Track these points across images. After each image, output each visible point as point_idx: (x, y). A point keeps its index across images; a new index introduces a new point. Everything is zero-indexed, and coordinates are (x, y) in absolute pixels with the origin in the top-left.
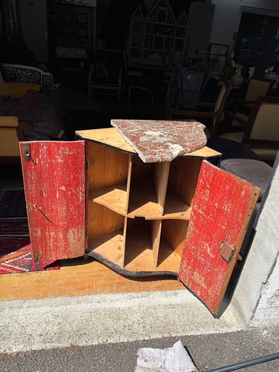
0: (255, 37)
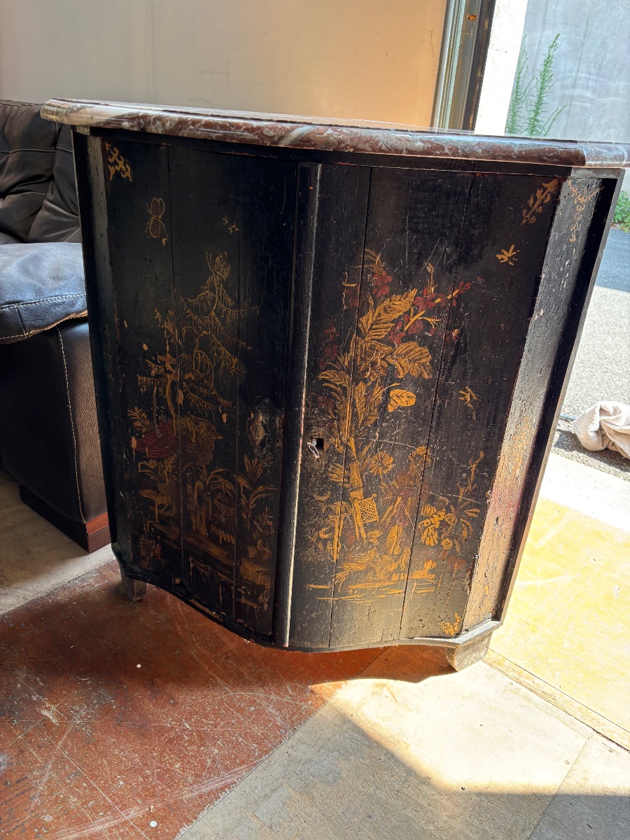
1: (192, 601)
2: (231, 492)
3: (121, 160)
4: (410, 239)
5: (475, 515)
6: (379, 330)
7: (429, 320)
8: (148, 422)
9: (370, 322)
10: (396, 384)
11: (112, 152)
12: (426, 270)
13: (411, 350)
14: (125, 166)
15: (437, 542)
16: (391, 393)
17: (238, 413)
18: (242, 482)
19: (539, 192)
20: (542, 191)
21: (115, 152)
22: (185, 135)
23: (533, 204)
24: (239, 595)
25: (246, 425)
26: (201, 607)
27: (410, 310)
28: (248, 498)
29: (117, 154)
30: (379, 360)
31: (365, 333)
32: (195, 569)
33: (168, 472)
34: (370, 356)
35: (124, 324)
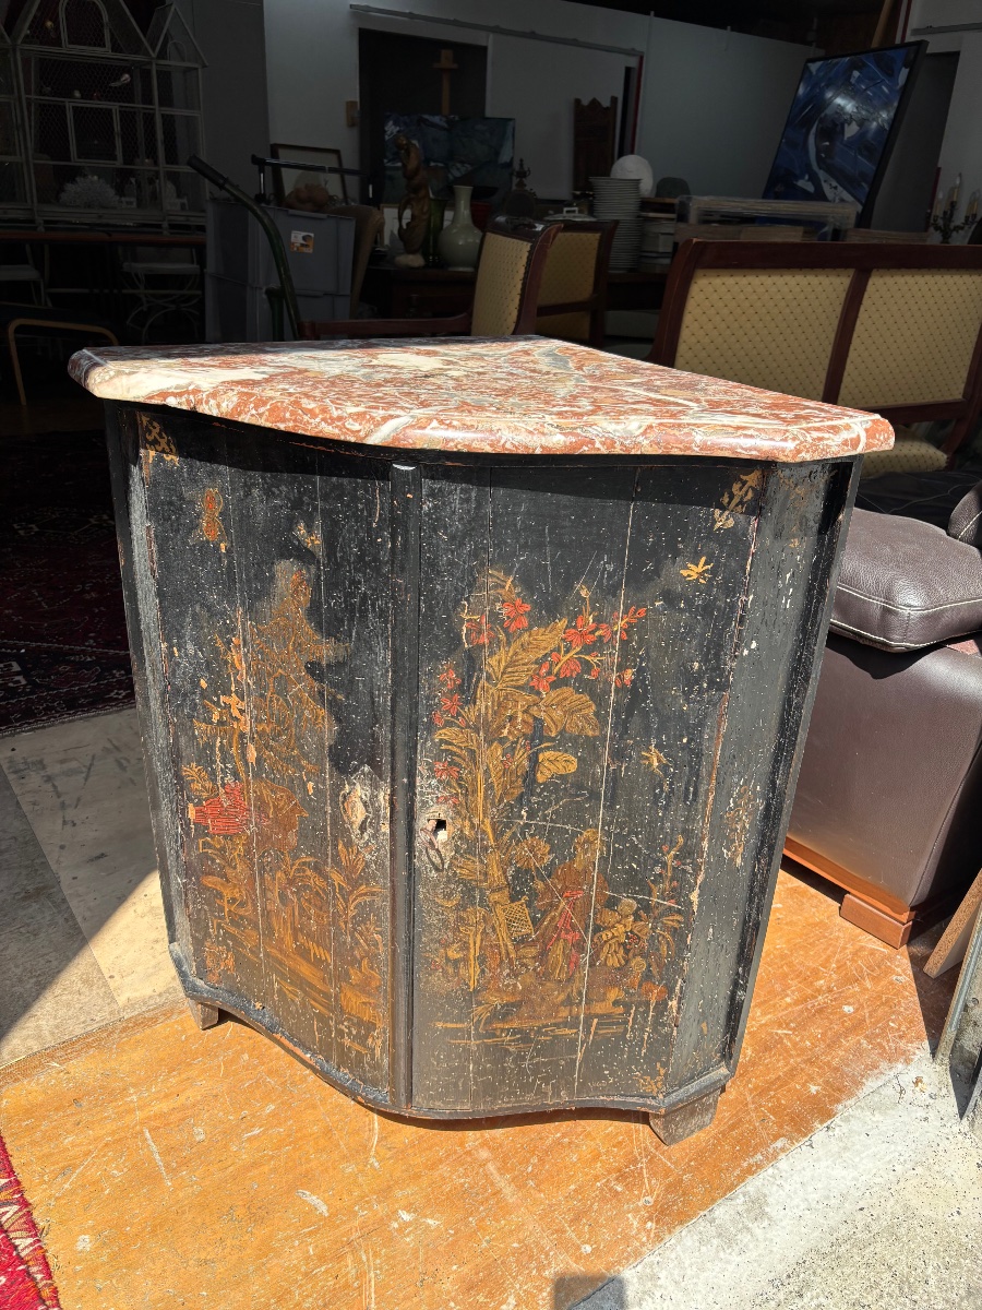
0: (426, 117)
1: (278, 1036)
2: (324, 890)
3: (164, 438)
4: (553, 556)
5: (676, 925)
6: (516, 674)
7: (587, 658)
8: (208, 785)
9: (503, 664)
10: (546, 744)
11: (151, 428)
12: (578, 593)
13: (565, 699)
14: (169, 445)
15: (623, 962)
16: (541, 757)
17: (328, 782)
18: (337, 878)
19: (736, 487)
20: (740, 485)
21: (155, 428)
22: (246, 421)
23: (729, 503)
24: (340, 1033)
25: (338, 799)
26: (291, 1046)
27: (559, 647)
28: (346, 901)
29: (158, 430)
30: (520, 714)
31: (497, 678)
32: (280, 991)
33: (239, 855)
34: (506, 709)
35: (173, 652)
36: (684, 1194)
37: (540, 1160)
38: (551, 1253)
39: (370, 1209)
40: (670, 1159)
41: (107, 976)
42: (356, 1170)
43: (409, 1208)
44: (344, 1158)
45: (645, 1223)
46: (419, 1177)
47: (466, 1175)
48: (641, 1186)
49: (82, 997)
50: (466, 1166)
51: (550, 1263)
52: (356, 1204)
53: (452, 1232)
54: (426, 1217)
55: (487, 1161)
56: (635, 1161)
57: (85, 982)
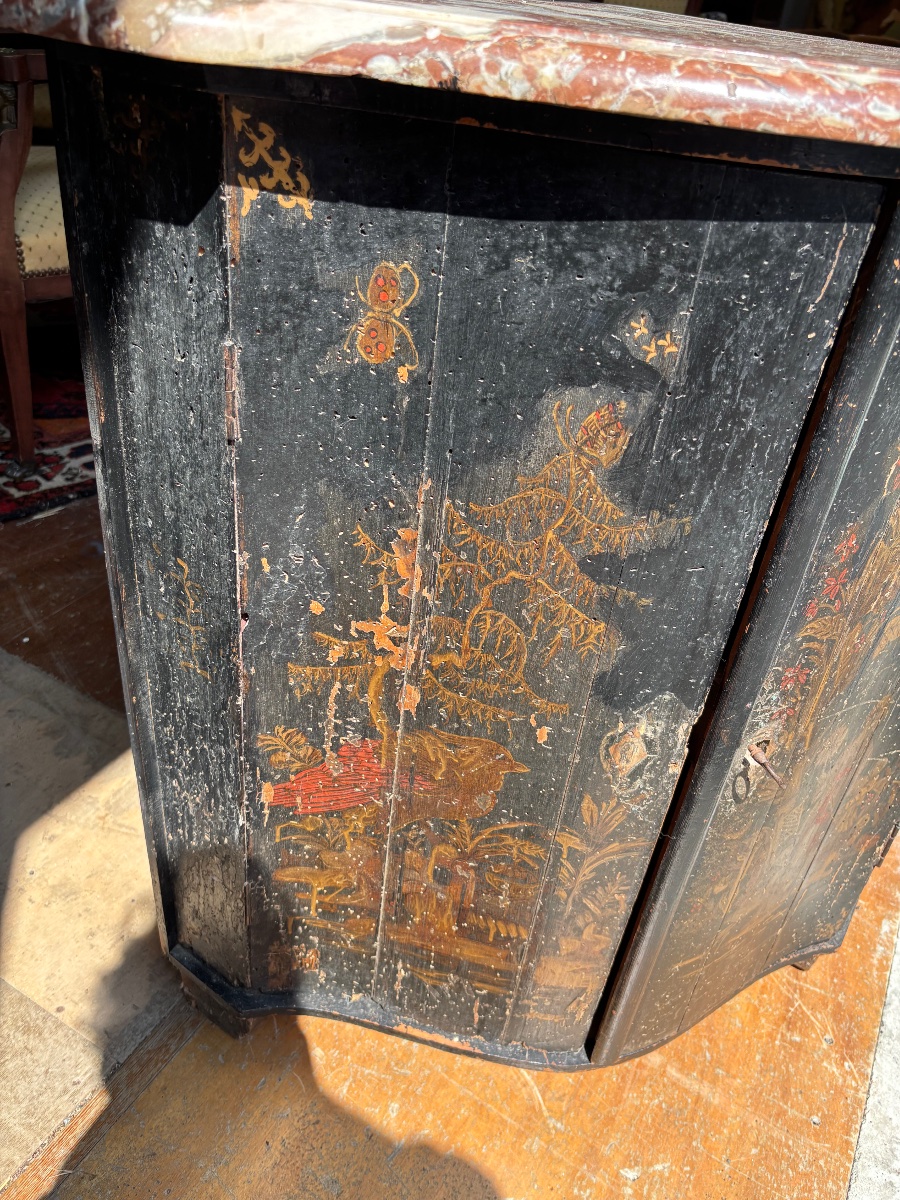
2: (536, 859)
3: (283, 159)
8: (305, 752)
11: (253, 137)
14: (293, 176)
17: (583, 723)
21: (261, 136)
25: (599, 743)
28: (577, 865)
29: (269, 141)
33: (350, 834)
35: (260, 566)
36: (851, 1018)
37: (710, 1041)
38: (790, 1143)
39: (590, 1184)
40: (815, 985)
41: (52, 1010)
42: (543, 1143)
43: (630, 1162)
44: (520, 1134)
45: (843, 1065)
46: (613, 1119)
47: (656, 1094)
48: (813, 1028)
49: (37, 1055)
50: (648, 1083)
51: (797, 1155)
52: (571, 1186)
53: (687, 1169)
54: (650, 1164)
55: (663, 1066)
56: (790, 1002)
57: (27, 1030)
